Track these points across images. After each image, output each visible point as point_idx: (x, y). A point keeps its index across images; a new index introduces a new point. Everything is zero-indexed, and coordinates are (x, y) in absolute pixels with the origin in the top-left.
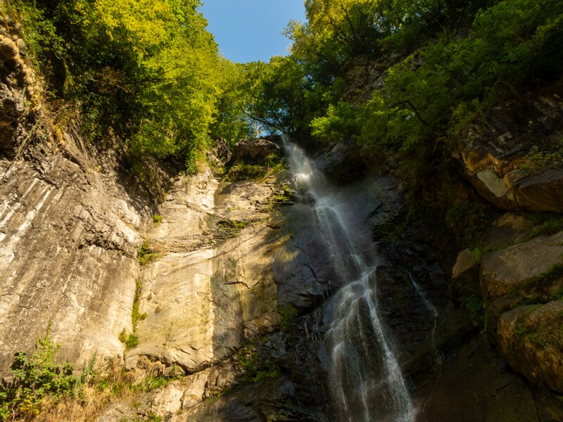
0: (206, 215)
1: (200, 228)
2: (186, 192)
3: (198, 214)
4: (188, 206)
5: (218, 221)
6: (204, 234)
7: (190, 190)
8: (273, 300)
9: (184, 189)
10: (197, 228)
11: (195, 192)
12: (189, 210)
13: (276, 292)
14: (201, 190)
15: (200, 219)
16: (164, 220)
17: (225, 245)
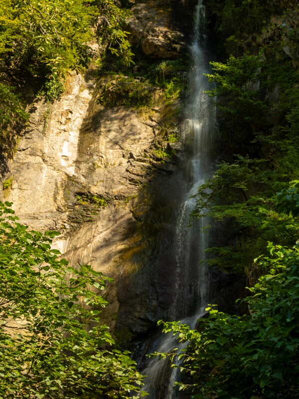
0: (64, 177)
1: (55, 199)
2: (43, 132)
3: (55, 173)
4: (44, 160)
5: (76, 190)
6: (59, 210)
7: (49, 129)
8: (112, 320)
9: (41, 128)
10: (51, 199)
11: (56, 131)
12: (44, 165)
13: (116, 311)
14: (63, 127)
15: (56, 184)
16: (15, 185)
17: (79, 235)
